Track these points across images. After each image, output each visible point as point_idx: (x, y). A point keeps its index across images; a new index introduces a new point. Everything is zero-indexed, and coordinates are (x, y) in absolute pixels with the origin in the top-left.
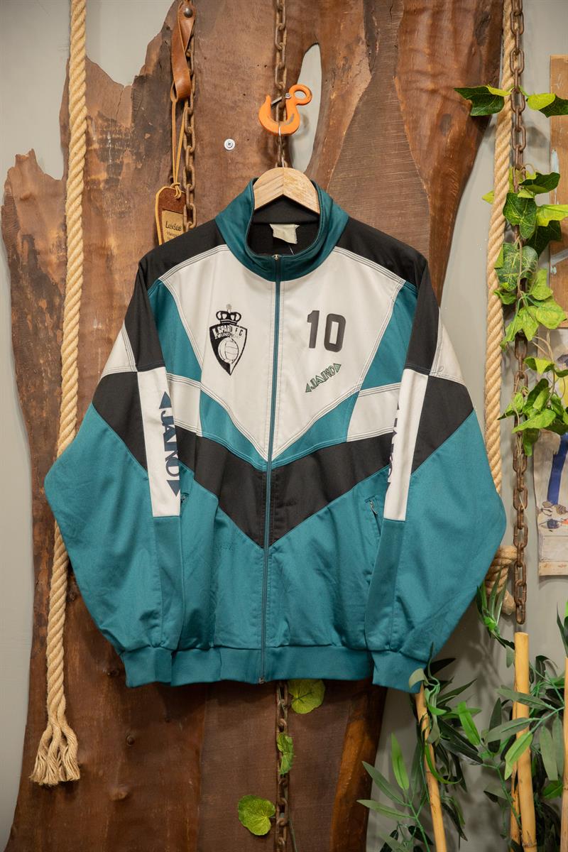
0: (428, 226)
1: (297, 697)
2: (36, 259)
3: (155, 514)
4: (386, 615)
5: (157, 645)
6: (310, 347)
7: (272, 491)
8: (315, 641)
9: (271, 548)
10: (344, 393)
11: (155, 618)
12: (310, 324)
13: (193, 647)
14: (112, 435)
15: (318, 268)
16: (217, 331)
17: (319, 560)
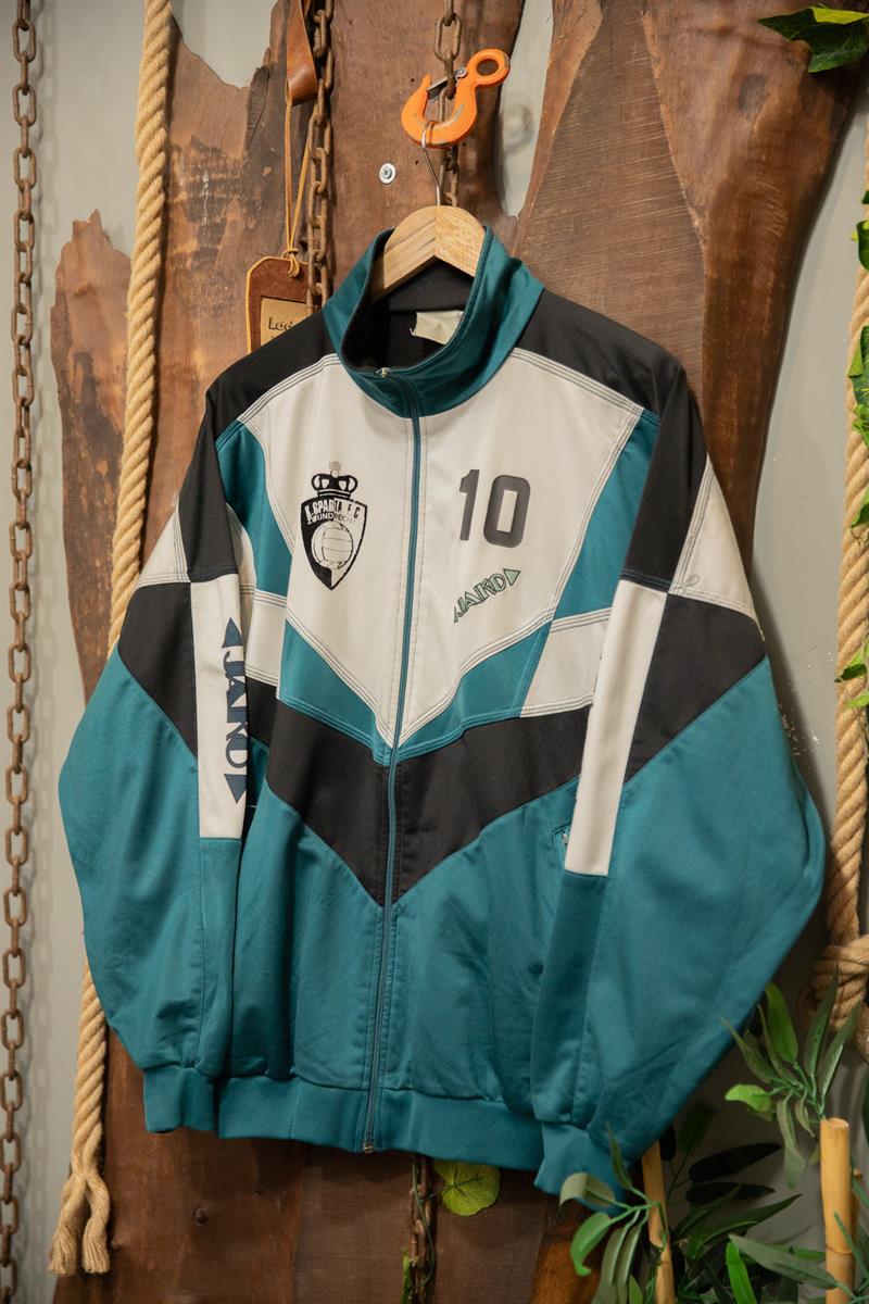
0: (701, 301)
1: (452, 1182)
2: (94, 393)
3: (203, 834)
4: (566, 1056)
5: (190, 1064)
6: (461, 538)
7: (398, 803)
8: (445, 1089)
9: (395, 906)
10: (526, 625)
11: (190, 1016)
12: (465, 495)
13: (259, 1072)
14: (136, 692)
15: (481, 393)
16: (311, 510)
17: (462, 939)
